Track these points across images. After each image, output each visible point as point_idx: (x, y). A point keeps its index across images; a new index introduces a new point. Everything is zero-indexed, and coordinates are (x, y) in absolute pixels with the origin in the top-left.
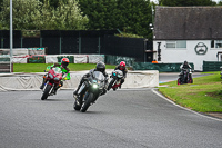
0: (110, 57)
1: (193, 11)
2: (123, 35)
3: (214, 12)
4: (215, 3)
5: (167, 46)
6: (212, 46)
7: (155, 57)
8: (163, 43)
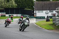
0: (23, 15)
1: (45, 3)
2: (26, 9)
3: (50, 3)
4: (50, 1)
5: (38, 12)
6: (50, 12)
7: (35, 15)
8: (37, 11)
